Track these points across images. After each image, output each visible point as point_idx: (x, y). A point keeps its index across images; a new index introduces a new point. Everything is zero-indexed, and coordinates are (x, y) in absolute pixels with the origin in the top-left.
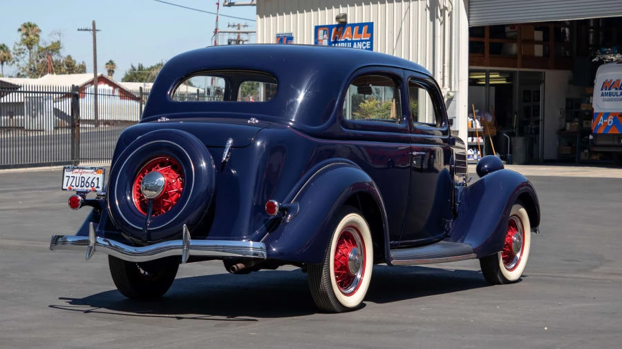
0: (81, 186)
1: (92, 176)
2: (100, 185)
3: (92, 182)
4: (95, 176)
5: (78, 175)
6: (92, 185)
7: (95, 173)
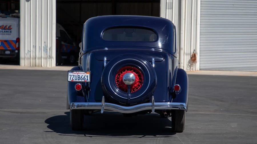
0: (78, 80)
1: (84, 75)
2: (89, 79)
3: (84, 78)
4: (85, 75)
5: (76, 75)
6: (84, 79)
7: (85, 73)
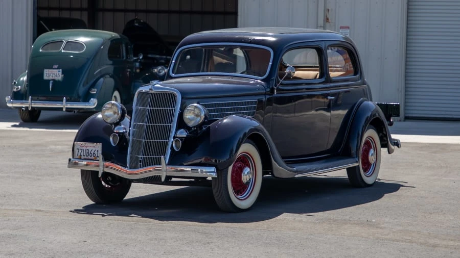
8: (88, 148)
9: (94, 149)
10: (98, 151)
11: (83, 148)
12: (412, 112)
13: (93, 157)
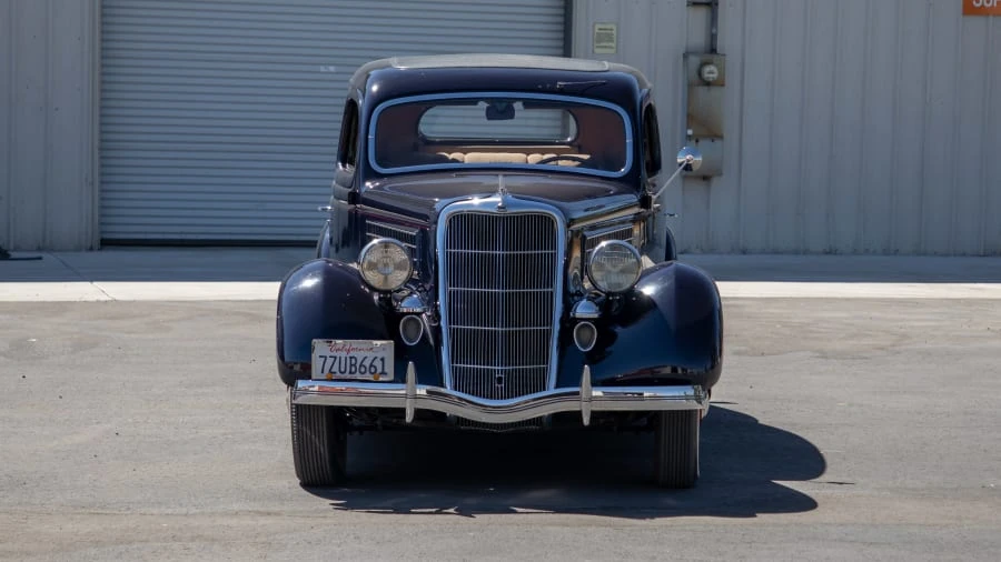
8: (352, 354)
9: (371, 355)
10: (382, 360)
11: (337, 354)
12: (117, 228)
13: (368, 376)
